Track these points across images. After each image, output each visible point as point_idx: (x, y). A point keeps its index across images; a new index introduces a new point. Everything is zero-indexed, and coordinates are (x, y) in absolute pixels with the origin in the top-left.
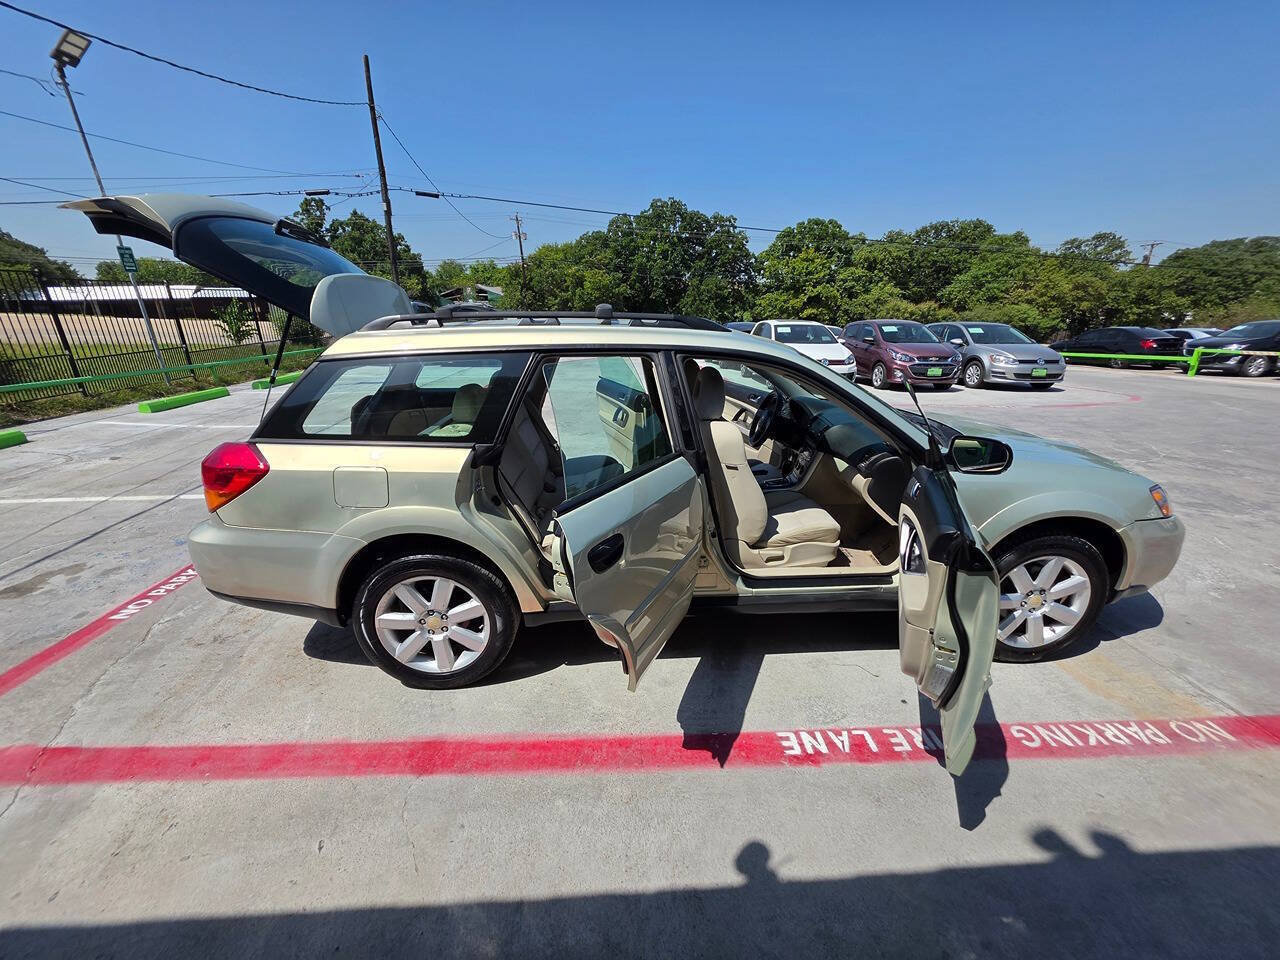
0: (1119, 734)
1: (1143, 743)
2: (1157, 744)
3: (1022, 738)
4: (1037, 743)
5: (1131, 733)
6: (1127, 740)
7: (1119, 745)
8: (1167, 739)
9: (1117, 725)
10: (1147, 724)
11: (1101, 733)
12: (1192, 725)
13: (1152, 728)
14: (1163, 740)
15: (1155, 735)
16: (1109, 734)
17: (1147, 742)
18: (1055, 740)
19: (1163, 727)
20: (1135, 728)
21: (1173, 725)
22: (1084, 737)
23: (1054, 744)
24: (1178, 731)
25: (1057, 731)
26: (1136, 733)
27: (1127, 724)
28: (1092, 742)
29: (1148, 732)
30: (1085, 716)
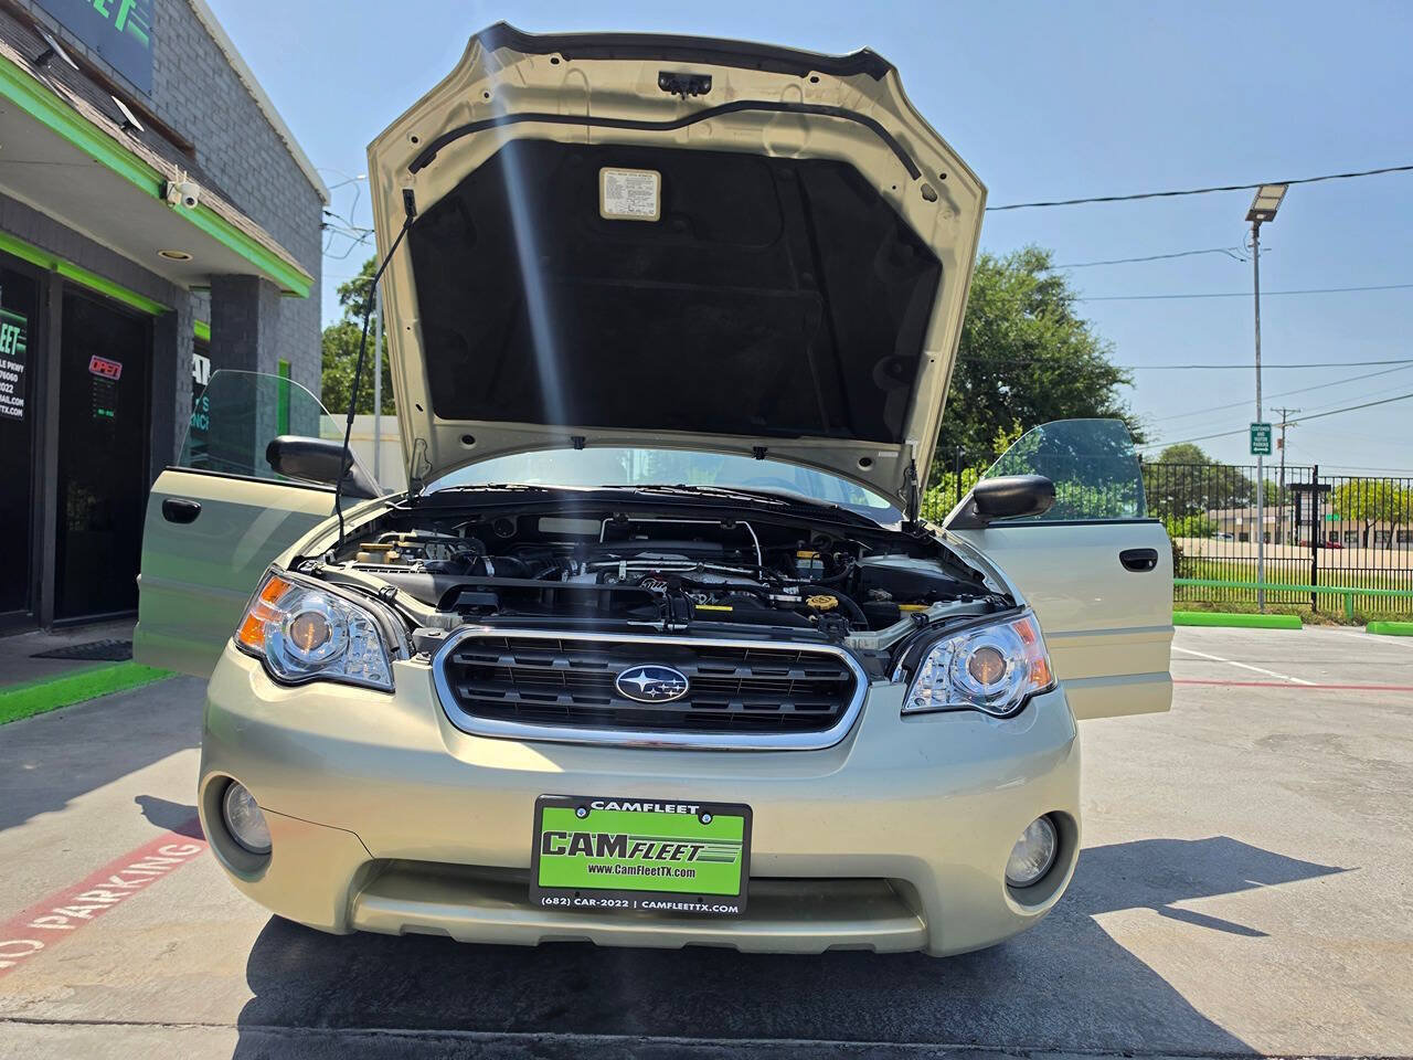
0: (96, 899)
1: (62, 906)
2: (44, 915)
3: (181, 846)
4: (163, 850)
5: (82, 908)
6: (84, 899)
7: (84, 892)
8: (35, 926)
9: (106, 906)
10: (72, 927)
11: (113, 890)
12: (11, 959)
13: (62, 927)
14: (39, 923)
15: (54, 922)
16: (108, 894)
17: (57, 910)
18: (151, 861)
19: (51, 937)
20: (82, 915)
21: (38, 944)
22: (126, 878)
23: (148, 858)
24: (26, 941)
25: (159, 868)
26: (77, 911)
27: (94, 913)
28: (115, 879)
29: (64, 920)
30: (147, 893)
